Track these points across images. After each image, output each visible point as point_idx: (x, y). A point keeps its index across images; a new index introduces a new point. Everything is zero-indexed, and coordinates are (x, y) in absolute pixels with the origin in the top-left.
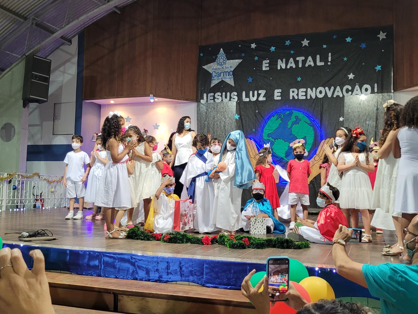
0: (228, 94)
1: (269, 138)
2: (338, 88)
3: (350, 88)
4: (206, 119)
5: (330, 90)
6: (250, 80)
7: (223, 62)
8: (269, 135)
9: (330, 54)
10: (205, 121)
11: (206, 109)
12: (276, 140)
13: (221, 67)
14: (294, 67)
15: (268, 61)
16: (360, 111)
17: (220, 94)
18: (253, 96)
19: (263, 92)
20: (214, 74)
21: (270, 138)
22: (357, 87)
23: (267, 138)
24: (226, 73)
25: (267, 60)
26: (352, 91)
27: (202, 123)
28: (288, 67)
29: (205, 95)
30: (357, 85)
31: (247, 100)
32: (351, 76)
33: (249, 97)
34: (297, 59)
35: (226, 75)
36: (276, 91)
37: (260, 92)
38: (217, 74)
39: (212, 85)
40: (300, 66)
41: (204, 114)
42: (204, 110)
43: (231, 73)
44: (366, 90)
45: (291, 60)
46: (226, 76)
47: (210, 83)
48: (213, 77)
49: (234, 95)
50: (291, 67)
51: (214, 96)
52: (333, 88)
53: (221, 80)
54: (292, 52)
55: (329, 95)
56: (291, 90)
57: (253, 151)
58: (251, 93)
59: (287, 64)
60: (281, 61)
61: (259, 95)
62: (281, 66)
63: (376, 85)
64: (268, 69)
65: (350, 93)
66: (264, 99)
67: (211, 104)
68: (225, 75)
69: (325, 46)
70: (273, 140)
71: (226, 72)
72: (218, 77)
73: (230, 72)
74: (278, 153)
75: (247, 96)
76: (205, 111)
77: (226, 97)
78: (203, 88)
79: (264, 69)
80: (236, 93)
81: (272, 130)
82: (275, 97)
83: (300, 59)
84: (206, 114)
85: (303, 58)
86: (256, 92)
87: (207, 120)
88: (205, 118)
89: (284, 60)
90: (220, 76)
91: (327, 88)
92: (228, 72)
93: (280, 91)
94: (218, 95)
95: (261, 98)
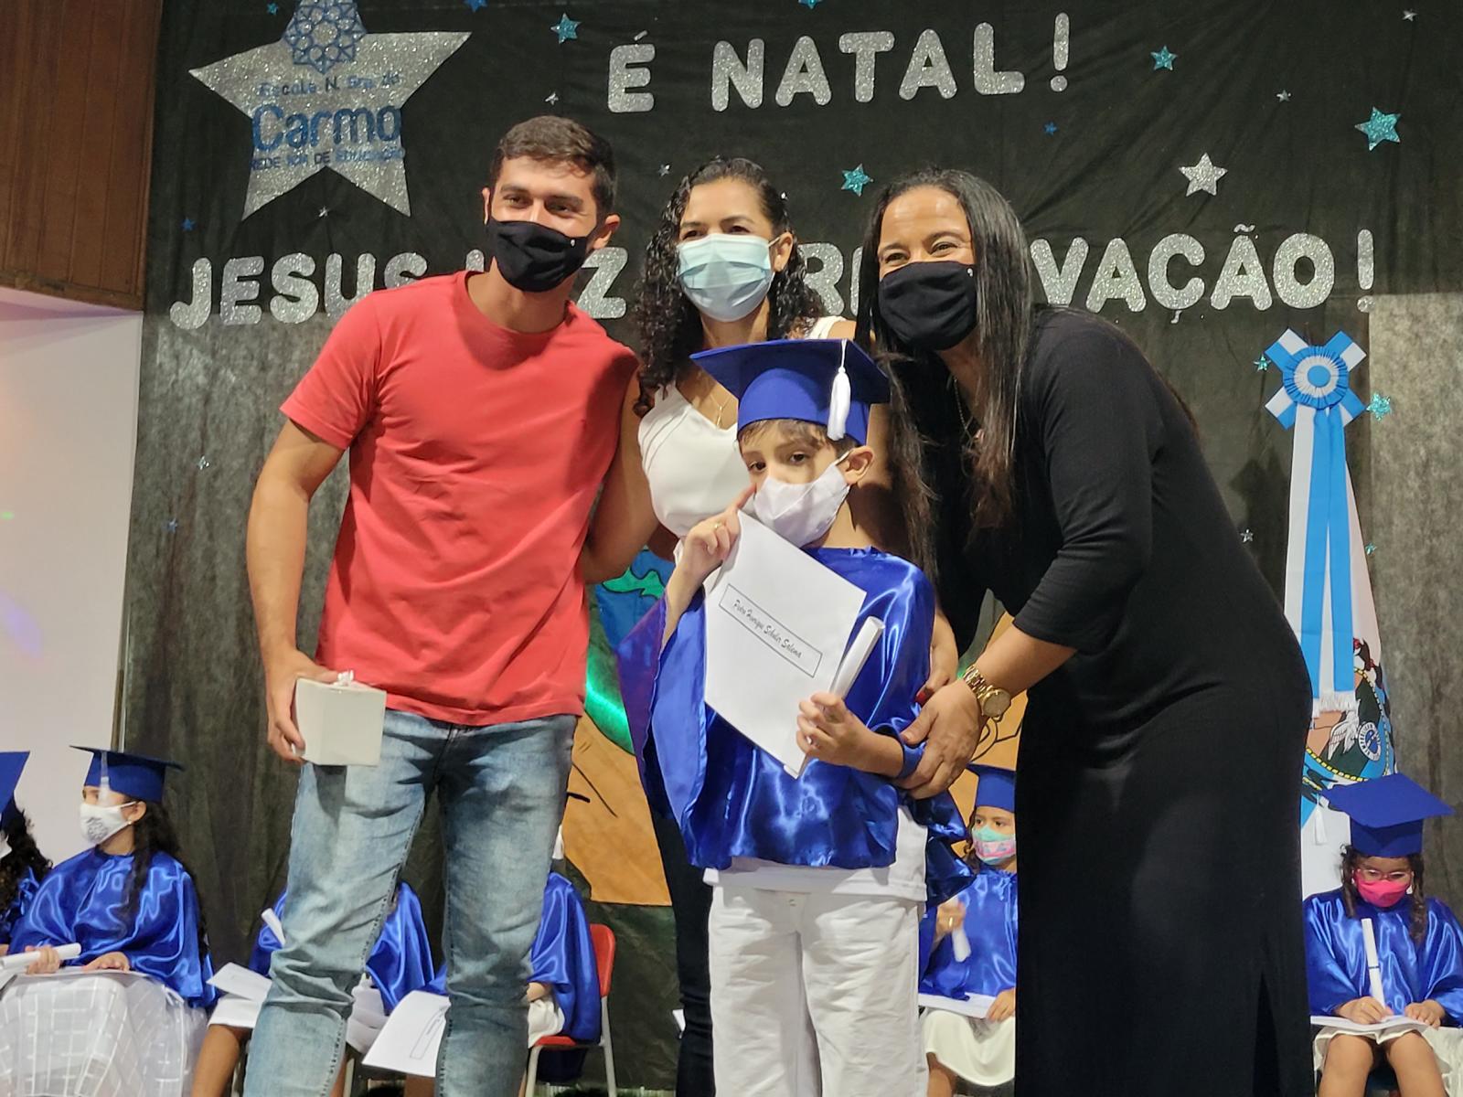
0: (366, 265)
1: (641, 584)
2: (1117, 251)
3: (1195, 254)
4: (204, 436)
5: (1060, 262)
7: (335, 44)
9: (1062, 24)
10: (195, 455)
11: (206, 367)
14: (823, 96)
15: (648, 52)
17: (309, 267)
19: (604, 263)
20: (268, 125)
21: (650, 584)
22: (1243, 249)
23: (627, 580)
24: (353, 122)
25: (639, 42)
27: (174, 468)
28: (784, 97)
29: (201, 271)
30: (1241, 232)
32: (1203, 175)
34: (847, 43)
35: (354, 133)
38: (290, 121)
39: (256, 201)
40: (864, 89)
41: (195, 400)
42: (190, 377)
43: (389, 123)
44: (1304, 270)
45: (805, 48)
46: (355, 139)
47: (241, 189)
48: (262, 148)
49: (405, 274)
50: (803, 99)
51: (264, 279)
52: (1079, 248)
53: (318, 168)
55: (1059, 295)
60: (732, 55)
63: (1365, 239)
64: (645, 102)
65: (1195, 284)
66: (615, 308)
67: (244, 337)
68: (346, 135)
71: (353, 115)
72: (297, 146)
73: (381, 113)
76: (201, 380)
77: (350, 288)
78: (188, 224)
79: (618, 102)
80: (419, 265)
83: (865, 46)
84: (207, 400)
85: (885, 41)
87: (213, 445)
88: (194, 435)
89: (756, 48)
90: (314, 142)
91: (1041, 249)
92: (369, 115)
94: (295, 274)
95: (596, 304)
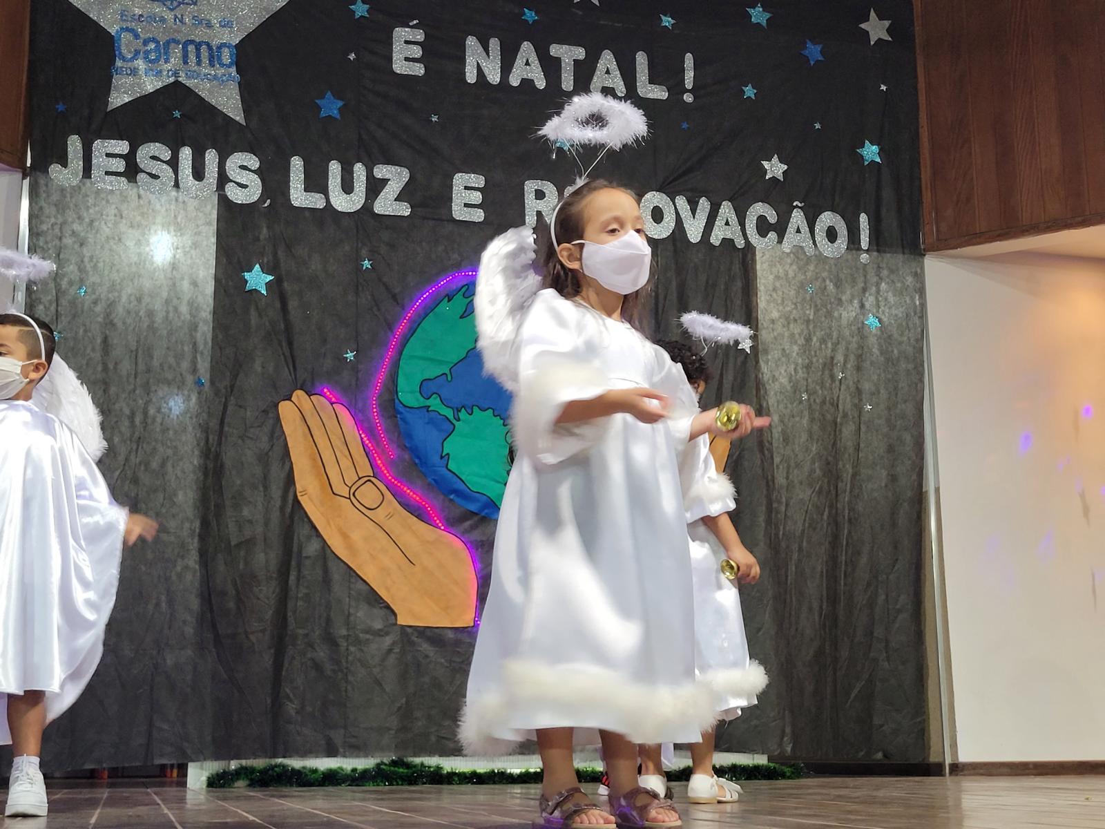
0: (211, 157)
1: (428, 403)
2: (726, 210)
3: (772, 217)
4: (82, 270)
5: (694, 211)
6: (331, 107)
8: (426, 388)
9: (689, 60)
12: (463, 414)
13: (169, 16)
14: (541, 84)
15: (420, 36)
16: (811, 317)
17: (166, 154)
18: (347, 187)
19: (395, 177)
20: (126, 44)
21: (434, 403)
22: (797, 218)
23: (418, 400)
24: (197, 50)
25: (411, 27)
26: (781, 229)
28: (514, 81)
29: (74, 144)
30: (797, 207)
31: (317, 201)
32: (775, 168)
33: (324, 191)
34: (555, 50)
35: (198, 58)
36: (460, 180)
37: (381, 171)
38: (146, 43)
39: (118, 99)
40: (567, 82)
41: (72, 242)
43: (226, 56)
44: (832, 235)
45: (527, 50)
46: (199, 63)
47: (106, 87)
48: (124, 59)
49: (243, 168)
50: (527, 83)
51: (130, 159)
52: (704, 205)
53: (172, 80)
54: (530, 15)
55: (694, 232)
56: (530, 186)
57: (345, 463)
58: (335, 168)
59: (506, 68)
60: (479, 46)
61: (376, 188)
62: (479, 67)
63: (863, 219)
64: (419, 70)
65: (772, 235)
66: (405, 210)
67: (115, 199)
68: (192, 58)
69: (667, 21)
70: (449, 413)
71: (198, 46)
72: (153, 62)
73: (220, 47)
74: (475, 479)
75: (316, 182)
77: (198, 174)
78: (61, 107)
79: (400, 67)
80: (254, 163)
81: (441, 362)
82: (454, 207)
83: (566, 54)
85: (580, 53)
86: (359, 170)
87: (92, 278)
88: (72, 268)
90: (167, 61)
91: (681, 202)
92: (209, 47)
93: (478, 180)
94: (154, 158)
95: (387, 204)
